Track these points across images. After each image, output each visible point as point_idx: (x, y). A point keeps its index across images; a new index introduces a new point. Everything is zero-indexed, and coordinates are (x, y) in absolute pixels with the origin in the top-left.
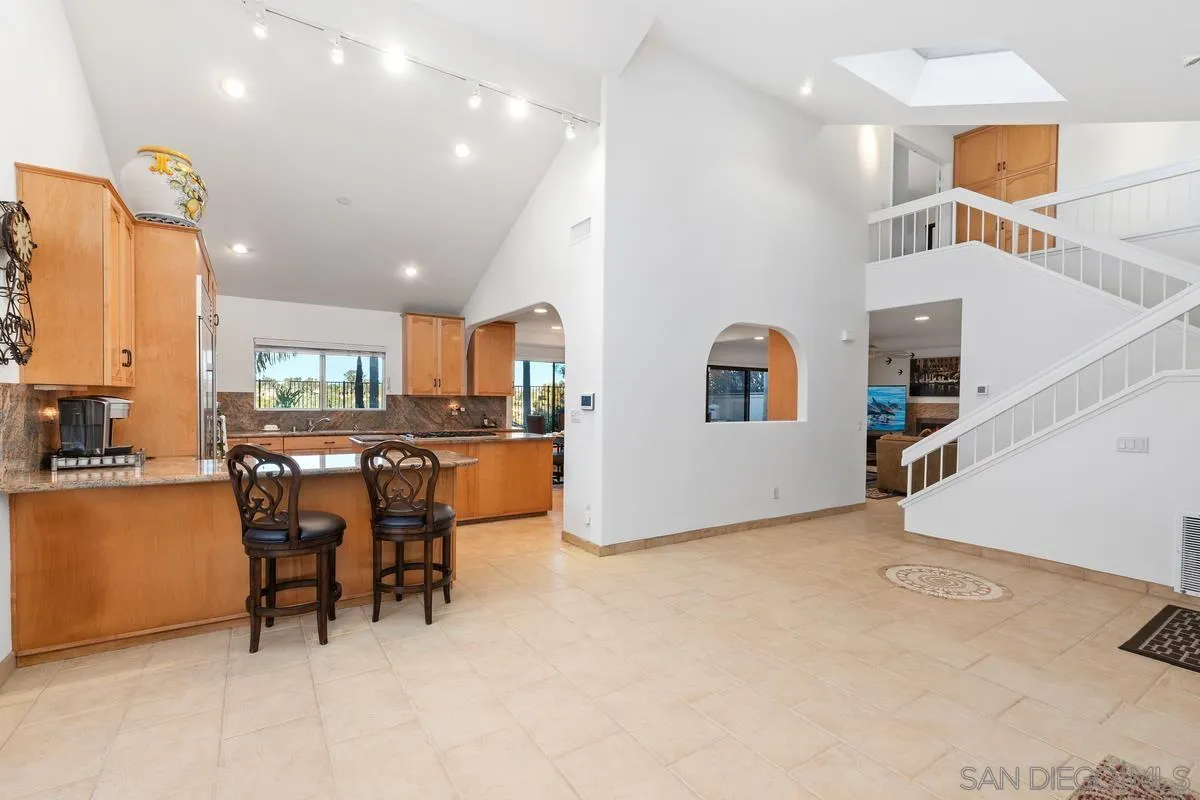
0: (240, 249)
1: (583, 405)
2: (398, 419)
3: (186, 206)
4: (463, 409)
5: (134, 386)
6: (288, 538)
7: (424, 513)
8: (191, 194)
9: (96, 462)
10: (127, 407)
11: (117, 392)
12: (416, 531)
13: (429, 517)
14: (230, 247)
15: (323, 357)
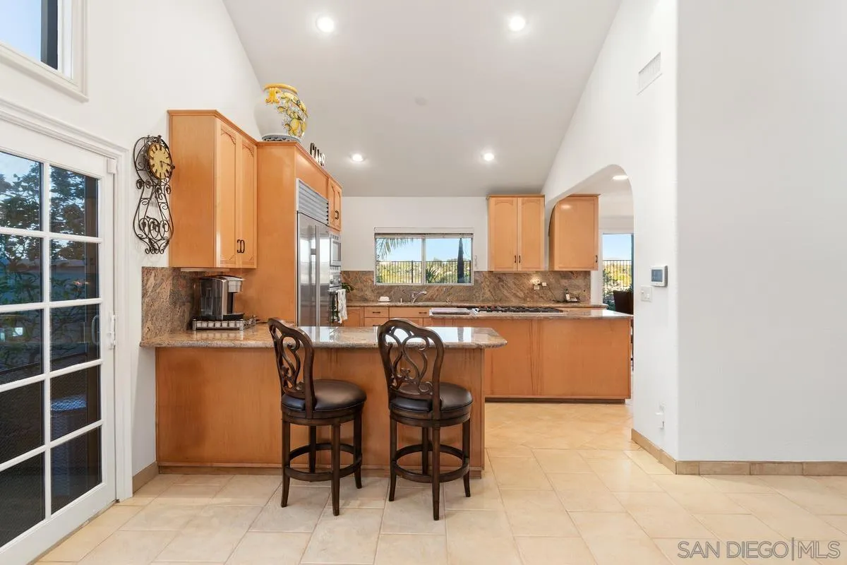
0: (357, 159)
1: (653, 280)
2: (484, 293)
3: (289, 126)
4: (544, 284)
5: (255, 267)
6: (304, 408)
7: (430, 397)
8: (292, 115)
9: (218, 325)
10: (239, 284)
11: (234, 272)
12: (421, 417)
13: (436, 403)
14: (350, 157)
15: (424, 240)
